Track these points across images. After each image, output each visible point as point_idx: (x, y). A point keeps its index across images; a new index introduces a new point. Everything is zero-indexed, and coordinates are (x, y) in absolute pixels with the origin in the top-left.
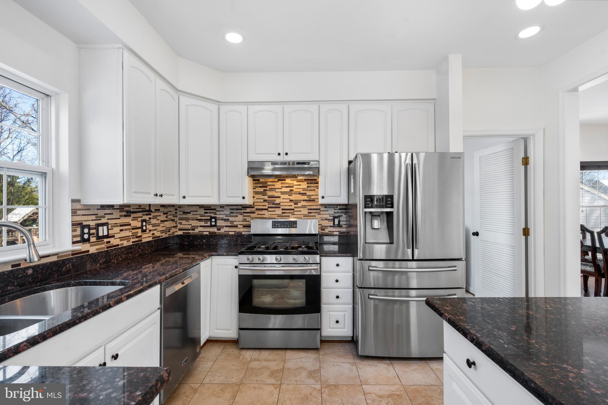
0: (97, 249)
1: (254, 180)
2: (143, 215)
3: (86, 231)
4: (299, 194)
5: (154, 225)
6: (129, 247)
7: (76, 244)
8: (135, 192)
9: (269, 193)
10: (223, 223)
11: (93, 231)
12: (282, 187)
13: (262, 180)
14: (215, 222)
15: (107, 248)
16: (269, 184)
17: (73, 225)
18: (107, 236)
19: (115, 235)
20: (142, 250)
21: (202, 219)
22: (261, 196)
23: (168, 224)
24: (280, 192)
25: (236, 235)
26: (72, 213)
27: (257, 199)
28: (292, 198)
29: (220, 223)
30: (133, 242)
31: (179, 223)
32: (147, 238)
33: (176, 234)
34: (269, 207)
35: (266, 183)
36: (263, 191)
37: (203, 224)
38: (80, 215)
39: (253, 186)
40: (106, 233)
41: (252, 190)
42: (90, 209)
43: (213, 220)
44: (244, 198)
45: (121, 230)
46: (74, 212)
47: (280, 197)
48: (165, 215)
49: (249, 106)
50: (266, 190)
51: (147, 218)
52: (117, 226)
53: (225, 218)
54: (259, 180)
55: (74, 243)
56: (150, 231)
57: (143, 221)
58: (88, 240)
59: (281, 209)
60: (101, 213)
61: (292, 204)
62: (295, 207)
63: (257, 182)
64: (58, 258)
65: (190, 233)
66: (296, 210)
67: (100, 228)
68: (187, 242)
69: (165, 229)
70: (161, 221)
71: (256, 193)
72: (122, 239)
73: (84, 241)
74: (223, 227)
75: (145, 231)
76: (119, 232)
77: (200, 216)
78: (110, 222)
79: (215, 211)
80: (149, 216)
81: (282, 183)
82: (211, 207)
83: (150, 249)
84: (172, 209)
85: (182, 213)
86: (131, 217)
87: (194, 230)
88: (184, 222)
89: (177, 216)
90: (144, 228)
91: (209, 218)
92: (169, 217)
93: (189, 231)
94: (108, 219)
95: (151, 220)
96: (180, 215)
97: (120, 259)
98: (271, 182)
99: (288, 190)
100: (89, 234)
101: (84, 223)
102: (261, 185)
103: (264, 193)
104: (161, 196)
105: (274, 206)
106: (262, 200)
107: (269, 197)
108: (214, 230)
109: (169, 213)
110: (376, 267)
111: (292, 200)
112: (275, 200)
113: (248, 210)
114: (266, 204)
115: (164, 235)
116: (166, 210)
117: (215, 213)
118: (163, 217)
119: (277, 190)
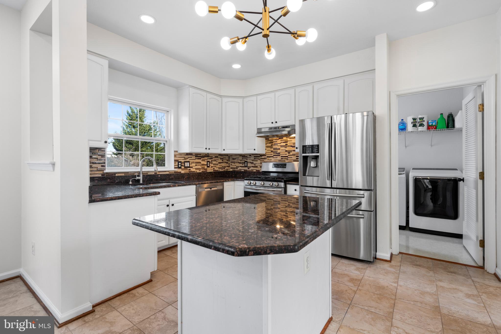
0: (184, 172)
1: (266, 139)
2: (208, 159)
3: (180, 164)
4: (291, 146)
5: (214, 164)
6: (200, 173)
7: (176, 169)
8: (194, 147)
9: (274, 147)
10: (250, 165)
11: (183, 164)
12: (281, 142)
13: (270, 139)
14: (247, 164)
15: (189, 172)
16: (274, 141)
17: (175, 161)
18: (189, 167)
19: (193, 167)
20: (207, 176)
21: (241, 163)
22: (269, 149)
23: (223, 165)
24: (280, 146)
25: (256, 172)
26: (174, 156)
27: (267, 150)
28: (287, 149)
29: (249, 165)
30: (202, 171)
31: (231, 164)
32: (210, 170)
33: (229, 170)
34: (274, 155)
35: (272, 140)
36: (271, 145)
37: (241, 165)
38: (177, 157)
39: (266, 143)
40: (188, 166)
41: (265, 145)
42: (181, 155)
43: (246, 163)
44: (255, 150)
45: (196, 165)
46: (175, 156)
47: (280, 149)
48: (222, 160)
49: (257, 96)
50: (272, 145)
51: (210, 160)
52: (194, 163)
53: (252, 162)
54: (269, 139)
55: (175, 168)
56: (212, 167)
57: (208, 162)
58: (181, 168)
59: (280, 156)
60: (186, 157)
61: (287, 153)
62: (288, 155)
63: (267, 140)
64: (169, 173)
65: (235, 170)
66: (289, 157)
67: (186, 163)
68: (234, 175)
69: (221, 167)
70: (219, 163)
71: (267, 147)
72: (196, 169)
73: (179, 168)
74: (250, 167)
75: (209, 167)
76: (195, 165)
77: (240, 161)
78: (190, 161)
79: (247, 158)
80: (212, 160)
81: (281, 140)
82: (245, 156)
83: (211, 176)
84: (226, 157)
85: (232, 159)
86: (201, 160)
87: (237, 168)
88: (233, 164)
89: (230, 161)
90: (208, 165)
91: (244, 162)
92: (224, 161)
93: (235, 169)
94: (189, 160)
95: (213, 162)
96: (231, 160)
97: (195, 178)
98: (275, 140)
99: (284, 144)
100: (181, 165)
101: (179, 161)
102: (270, 142)
103: (271, 147)
104: (209, 149)
105: (277, 154)
106: (270, 151)
107: (274, 149)
108: (246, 169)
109: (224, 159)
110: (309, 191)
111: (287, 151)
112: (277, 151)
113: (263, 157)
114: (272, 153)
115: (221, 170)
116: (222, 157)
117: (247, 159)
118: (221, 161)
119: (278, 145)
